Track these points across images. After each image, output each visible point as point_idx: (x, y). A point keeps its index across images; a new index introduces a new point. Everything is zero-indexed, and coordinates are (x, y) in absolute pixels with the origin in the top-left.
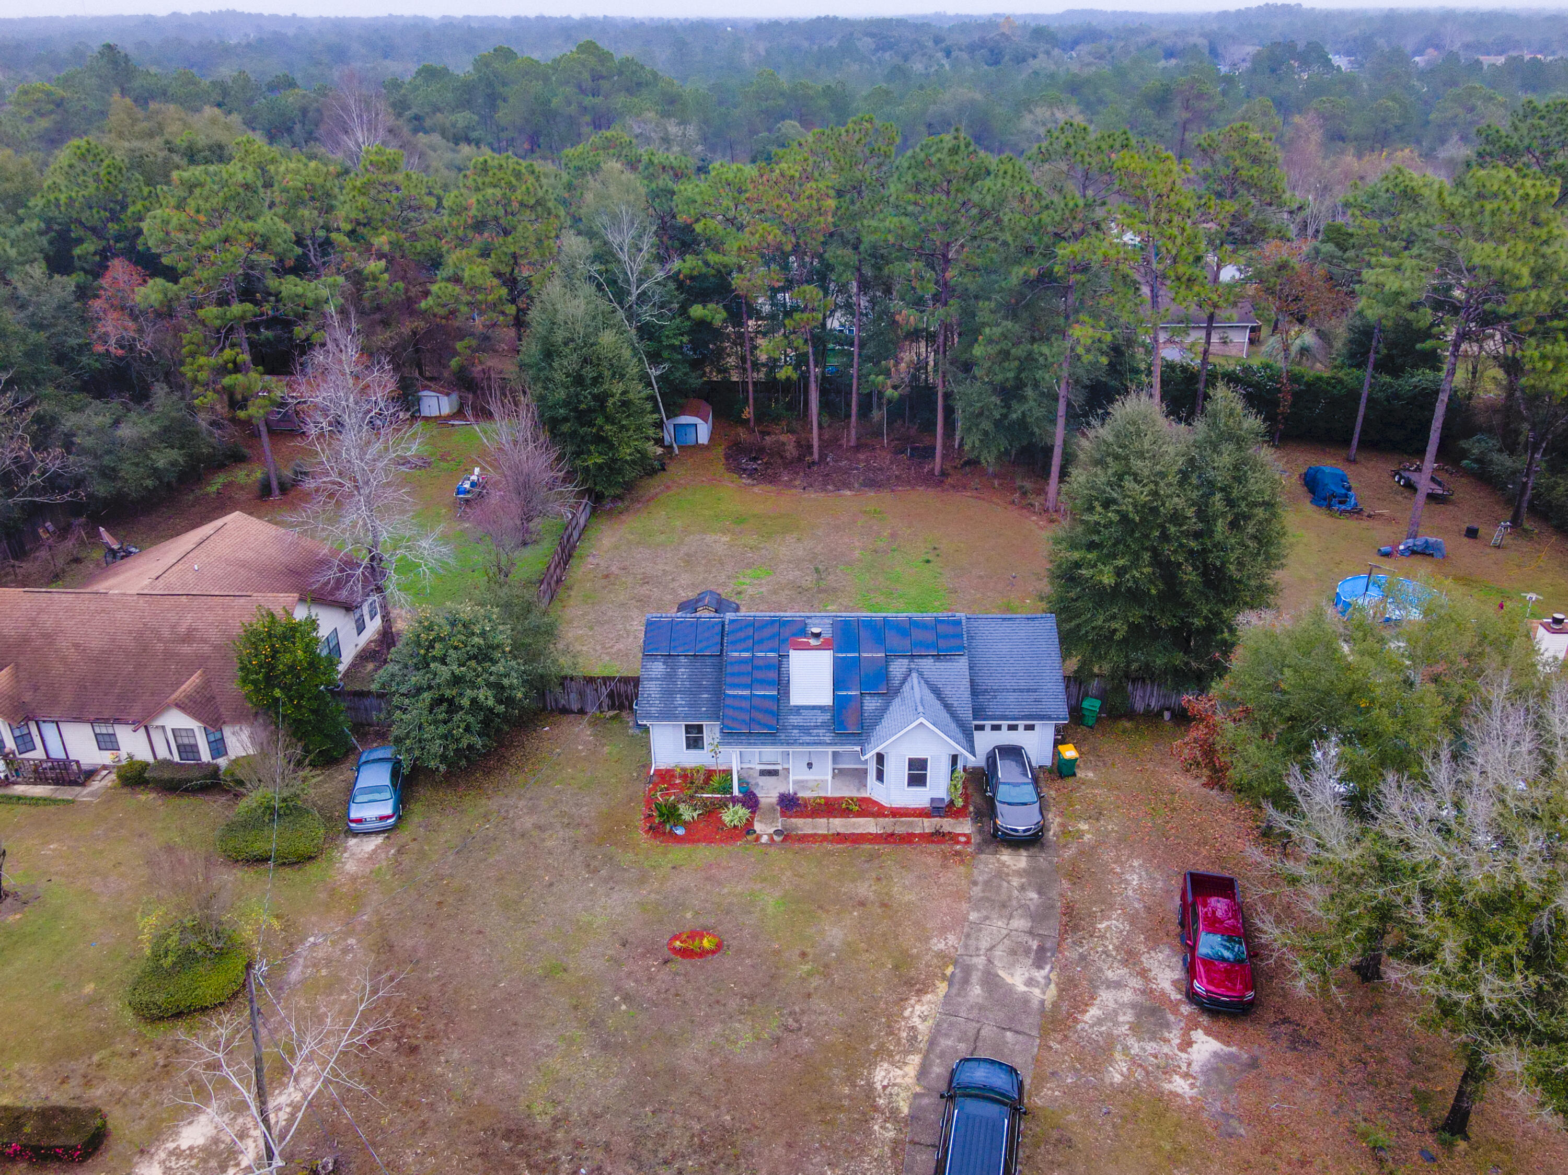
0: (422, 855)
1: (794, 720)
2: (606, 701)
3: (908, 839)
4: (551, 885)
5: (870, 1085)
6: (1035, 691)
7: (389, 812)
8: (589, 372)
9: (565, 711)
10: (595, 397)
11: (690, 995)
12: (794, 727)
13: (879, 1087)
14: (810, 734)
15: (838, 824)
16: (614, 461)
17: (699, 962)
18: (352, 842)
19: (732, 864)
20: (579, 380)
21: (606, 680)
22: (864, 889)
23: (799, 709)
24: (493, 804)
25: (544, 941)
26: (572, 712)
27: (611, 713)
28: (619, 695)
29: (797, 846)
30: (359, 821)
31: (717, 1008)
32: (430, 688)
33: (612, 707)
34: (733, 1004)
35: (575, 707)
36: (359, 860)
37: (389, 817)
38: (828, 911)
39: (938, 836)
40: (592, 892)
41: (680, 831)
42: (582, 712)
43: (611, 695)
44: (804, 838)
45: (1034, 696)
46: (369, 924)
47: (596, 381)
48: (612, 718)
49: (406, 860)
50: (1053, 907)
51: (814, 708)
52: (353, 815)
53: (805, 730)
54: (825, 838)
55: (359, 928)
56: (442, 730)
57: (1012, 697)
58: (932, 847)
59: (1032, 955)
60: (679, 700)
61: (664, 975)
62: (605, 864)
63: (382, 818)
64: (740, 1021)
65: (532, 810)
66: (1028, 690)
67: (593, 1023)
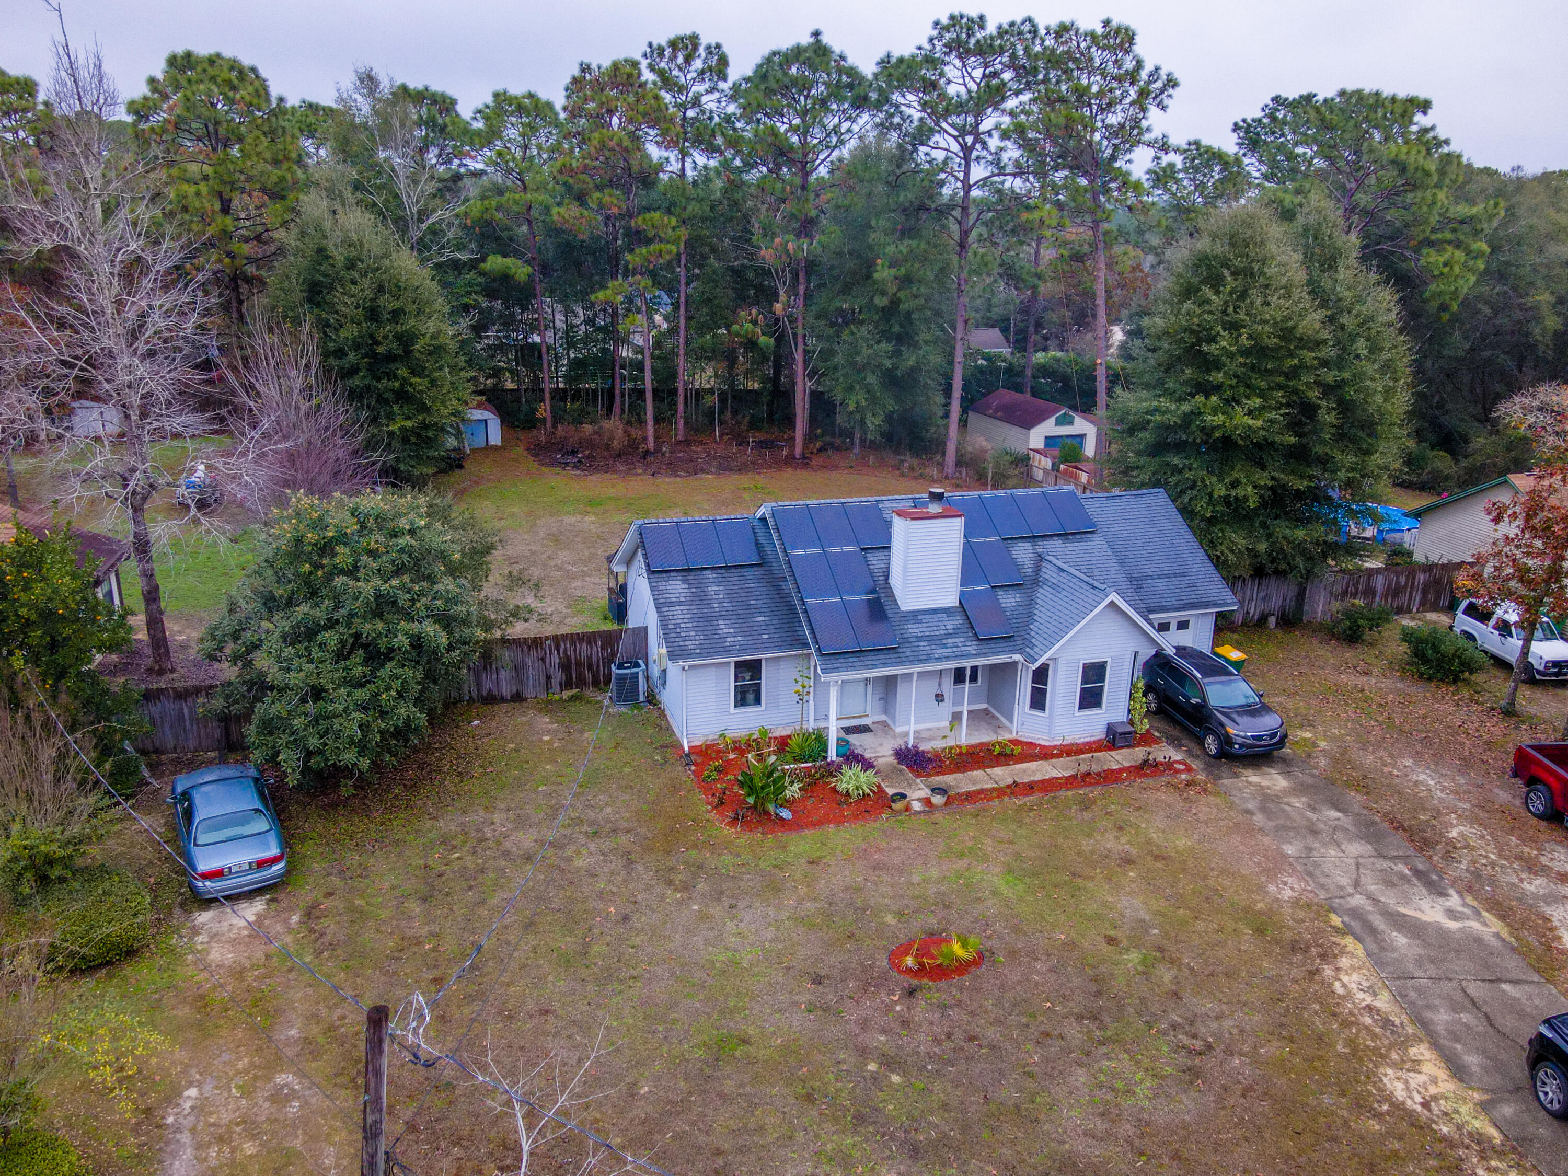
0: (358, 916)
1: (913, 629)
2: (558, 676)
3: (1110, 777)
4: (626, 918)
5: (1398, 1107)
6: (1183, 575)
7: (274, 851)
8: (387, 303)
9: (491, 699)
10: (398, 337)
11: (992, 1034)
12: (919, 639)
13: (1419, 1108)
14: (945, 646)
15: (1002, 775)
16: (426, 426)
17: (967, 980)
18: (204, 917)
19: (895, 844)
20: (373, 314)
21: (557, 640)
22: (1111, 843)
23: (915, 615)
24: (449, 824)
25: (672, 1006)
26: (503, 700)
27: (566, 694)
28: (579, 664)
29: (969, 807)
30: (217, 874)
31: (1055, 1047)
32: (332, 624)
33: (567, 684)
34: (1074, 1032)
35: (506, 690)
36: (234, 942)
37: (274, 860)
38: (1092, 878)
39: (1146, 768)
40: (704, 917)
41: (786, 814)
42: (518, 697)
43: (565, 666)
44: (971, 797)
45: (1185, 581)
46: (307, 1041)
47: (396, 315)
48: (572, 698)
49: (331, 927)
50: (1374, 823)
51: (935, 611)
52: (203, 866)
53: (933, 640)
54: (1001, 792)
55: (290, 1052)
56: (361, 694)
57: (1161, 584)
58: (1150, 782)
59: (1415, 881)
60: (724, 627)
61: (920, 1011)
62: (695, 876)
63: (262, 864)
64: (1107, 1056)
65: (521, 822)
66: (1175, 575)
67: (860, 1119)
